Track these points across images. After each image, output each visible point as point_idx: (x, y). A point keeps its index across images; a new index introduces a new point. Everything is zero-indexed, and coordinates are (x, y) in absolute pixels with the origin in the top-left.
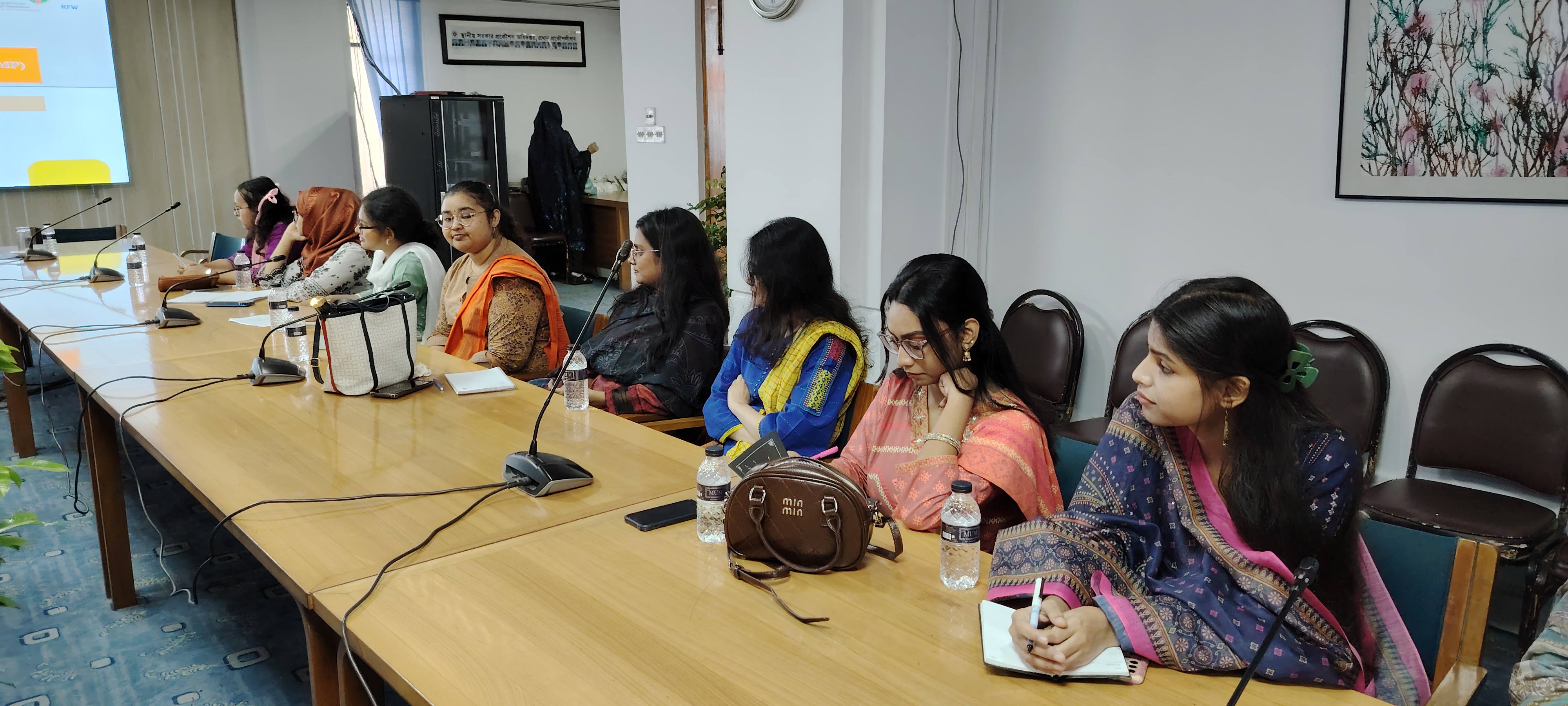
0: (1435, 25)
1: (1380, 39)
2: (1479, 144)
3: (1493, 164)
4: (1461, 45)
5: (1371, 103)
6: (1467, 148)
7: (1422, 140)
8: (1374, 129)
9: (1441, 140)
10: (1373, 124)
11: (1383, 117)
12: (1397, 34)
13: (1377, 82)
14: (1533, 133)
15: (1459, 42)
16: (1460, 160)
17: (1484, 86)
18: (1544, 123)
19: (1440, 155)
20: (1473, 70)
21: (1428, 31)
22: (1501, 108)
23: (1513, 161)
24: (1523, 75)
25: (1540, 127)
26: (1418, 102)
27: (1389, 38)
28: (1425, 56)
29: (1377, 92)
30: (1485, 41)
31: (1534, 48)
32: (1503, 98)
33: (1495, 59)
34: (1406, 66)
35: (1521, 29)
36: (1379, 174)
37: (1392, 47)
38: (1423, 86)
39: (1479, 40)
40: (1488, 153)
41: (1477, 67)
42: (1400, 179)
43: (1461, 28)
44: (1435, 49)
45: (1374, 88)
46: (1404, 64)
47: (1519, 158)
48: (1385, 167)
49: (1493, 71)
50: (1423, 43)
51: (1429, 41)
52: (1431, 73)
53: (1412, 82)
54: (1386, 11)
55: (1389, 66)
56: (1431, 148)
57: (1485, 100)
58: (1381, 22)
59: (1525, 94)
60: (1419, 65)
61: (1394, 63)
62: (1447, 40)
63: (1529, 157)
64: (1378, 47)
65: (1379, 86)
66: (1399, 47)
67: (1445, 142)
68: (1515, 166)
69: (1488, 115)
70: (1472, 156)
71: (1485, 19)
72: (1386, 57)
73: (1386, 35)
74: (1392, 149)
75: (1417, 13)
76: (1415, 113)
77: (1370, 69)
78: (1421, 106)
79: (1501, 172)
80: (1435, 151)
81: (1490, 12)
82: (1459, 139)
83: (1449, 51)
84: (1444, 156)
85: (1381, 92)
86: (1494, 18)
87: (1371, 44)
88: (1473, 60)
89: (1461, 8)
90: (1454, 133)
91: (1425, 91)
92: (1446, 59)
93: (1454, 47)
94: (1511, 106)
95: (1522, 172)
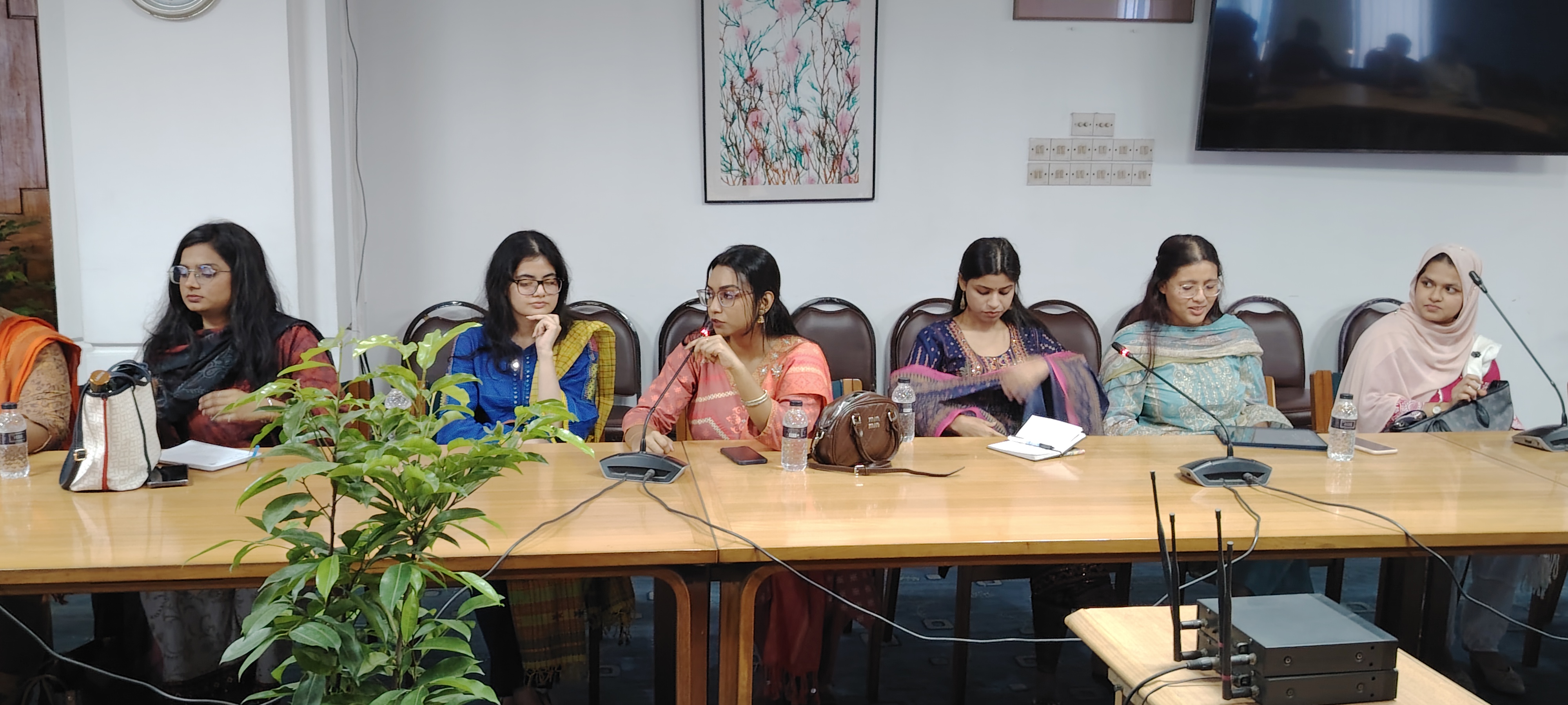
0: (763, 77)
1: (728, 85)
2: (797, 162)
3: (807, 175)
4: (782, 93)
5: (725, 131)
6: (791, 165)
7: (762, 160)
8: (729, 151)
9: (774, 159)
10: (728, 147)
11: (734, 142)
12: (739, 82)
13: (728, 116)
14: (829, 155)
15: (780, 91)
16: (787, 173)
17: (797, 122)
18: (834, 149)
19: (773, 170)
20: (791, 111)
21: (759, 82)
22: (809, 138)
23: (818, 173)
24: (820, 116)
25: (832, 151)
26: (757, 132)
27: (734, 84)
28: (759, 99)
29: (729, 124)
30: (796, 91)
31: (825, 98)
32: (809, 130)
33: (804, 104)
34: (747, 106)
35: (816, 85)
36: (734, 184)
37: (737, 91)
38: (759, 121)
39: (792, 90)
40: (803, 168)
41: (792, 109)
42: (749, 187)
43: (781, 82)
44: (765, 94)
45: (726, 121)
46: (746, 104)
47: (822, 171)
48: (738, 178)
49: (801, 112)
50: (757, 90)
51: (761, 88)
52: (764, 111)
53: (752, 117)
54: (731, 65)
55: (736, 105)
56: (767, 165)
57: (799, 132)
58: (728, 72)
59: (822, 129)
60: (756, 106)
61: (739, 103)
62: (772, 89)
63: (827, 170)
64: (727, 90)
65: (730, 120)
66: (741, 93)
67: (777, 161)
68: (819, 177)
69: (802, 142)
70: (794, 170)
71: (796, 77)
72: (733, 99)
73: (732, 83)
74: (742, 166)
75: (751, 69)
76: (756, 140)
77: (722, 106)
78: (759, 134)
79: (811, 181)
80: (770, 167)
81: (798, 71)
82: (785, 159)
83: (775, 97)
84: (777, 171)
85: (731, 124)
86: (800, 76)
87: (722, 88)
88: (789, 104)
89: (779, 67)
90: (781, 154)
91: (761, 124)
92: (773, 102)
93: (777, 94)
94: (815, 135)
95: (824, 181)
